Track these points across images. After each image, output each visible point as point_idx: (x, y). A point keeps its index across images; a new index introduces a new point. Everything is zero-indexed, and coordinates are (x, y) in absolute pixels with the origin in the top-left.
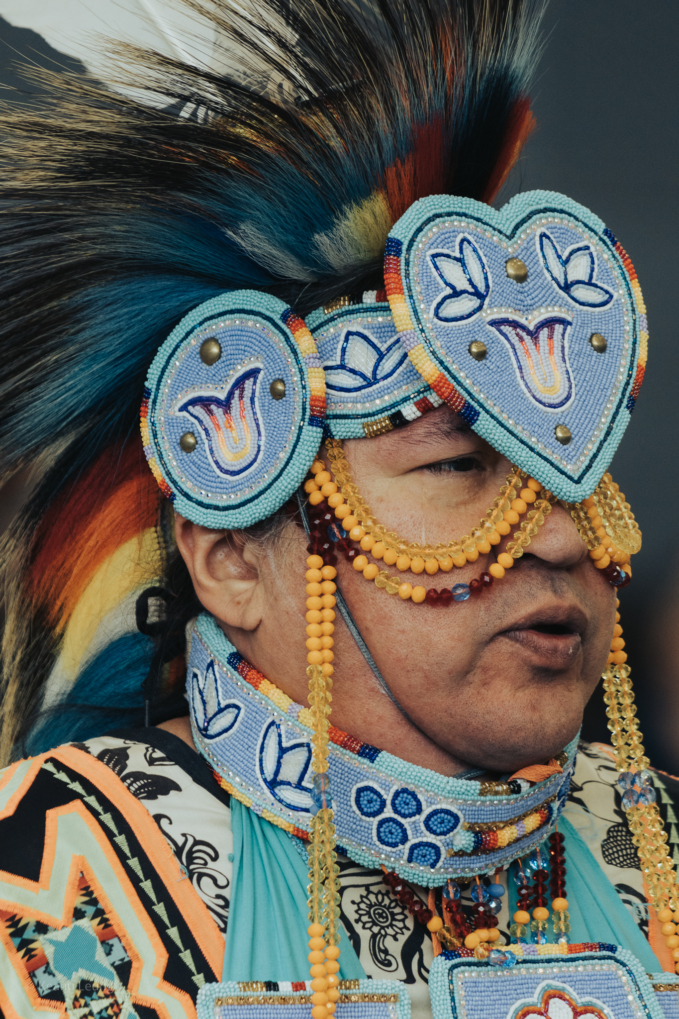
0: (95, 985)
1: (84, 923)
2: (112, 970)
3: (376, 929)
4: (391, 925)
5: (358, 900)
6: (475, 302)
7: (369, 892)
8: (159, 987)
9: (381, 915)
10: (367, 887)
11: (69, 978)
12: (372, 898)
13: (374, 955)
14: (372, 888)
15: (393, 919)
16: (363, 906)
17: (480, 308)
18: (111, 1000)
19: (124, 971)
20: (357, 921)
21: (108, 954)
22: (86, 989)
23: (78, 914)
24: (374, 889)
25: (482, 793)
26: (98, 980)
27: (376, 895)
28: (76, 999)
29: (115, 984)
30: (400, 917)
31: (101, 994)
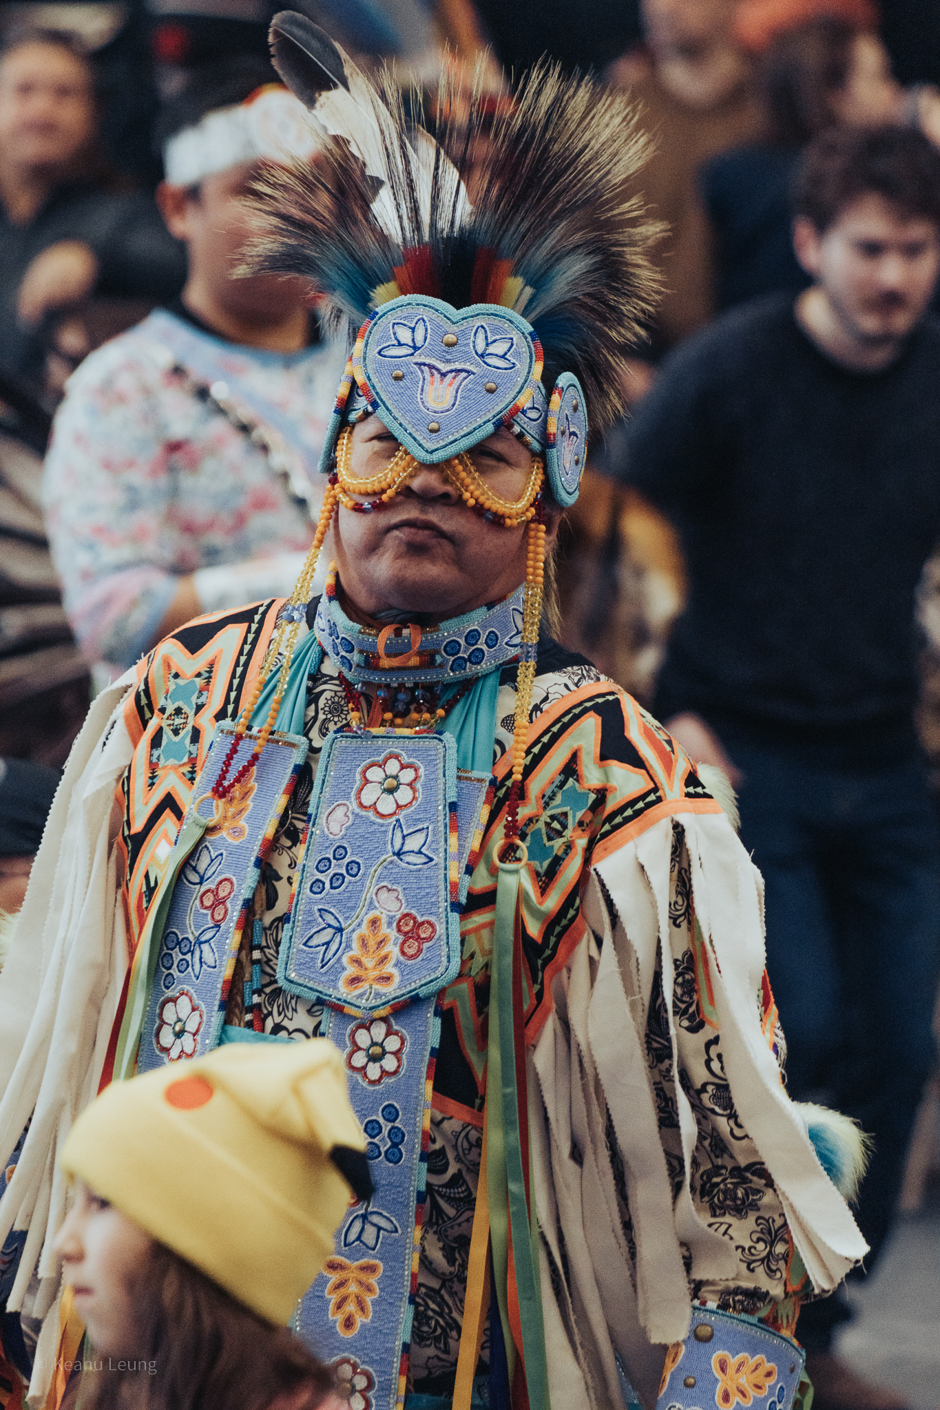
0: (183, 711)
1: (198, 680)
2: (195, 706)
3: (329, 716)
4: (339, 716)
5: (329, 698)
6: (411, 351)
7: (336, 695)
8: (210, 720)
9: (335, 709)
10: (336, 692)
11: (173, 703)
12: (336, 699)
13: (320, 730)
14: (338, 693)
15: (342, 713)
16: (330, 702)
17: (412, 354)
18: (185, 721)
19: (199, 708)
20: (322, 709)
21: (198, 698)
22: (178, 711)
23: (199, 675)
24: (339, 694)
25: (360, 632)
26: (186, 709)
27: (339, 698)
28: (170, 715)
29: (191, 713)
30: (346, 712)
31: (183, 716)
